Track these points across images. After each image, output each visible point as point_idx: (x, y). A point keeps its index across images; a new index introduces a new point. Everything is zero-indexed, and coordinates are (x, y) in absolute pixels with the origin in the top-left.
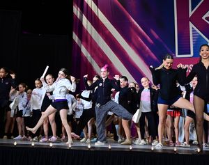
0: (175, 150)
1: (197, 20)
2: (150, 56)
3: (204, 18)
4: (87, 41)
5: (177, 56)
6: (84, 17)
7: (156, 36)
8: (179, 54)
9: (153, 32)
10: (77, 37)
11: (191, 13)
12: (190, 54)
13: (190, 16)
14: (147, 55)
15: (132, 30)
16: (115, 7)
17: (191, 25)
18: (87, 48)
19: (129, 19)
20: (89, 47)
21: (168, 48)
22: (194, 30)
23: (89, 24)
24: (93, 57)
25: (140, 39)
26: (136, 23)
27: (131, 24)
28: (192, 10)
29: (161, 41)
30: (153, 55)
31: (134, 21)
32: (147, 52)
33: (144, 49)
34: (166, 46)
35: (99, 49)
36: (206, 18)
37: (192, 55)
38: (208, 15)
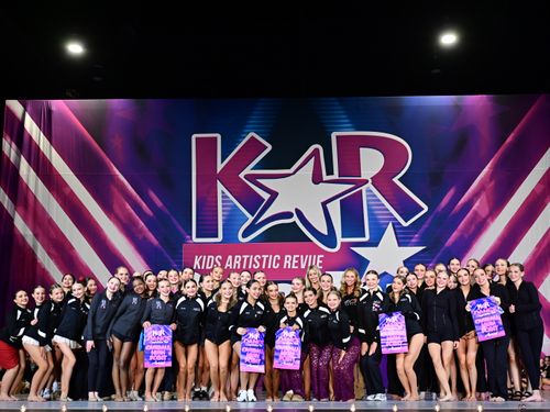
0: (187, 409)
2: (145, 238)
3: (242, 176)
4: (26, 205)
5: (195, 240)
6: (23, 160)
7: (159, 203)
8: (197, 237)
9: (153, 195)
10: (7, 197)
11: (220, 167)
12: (217, 237)
13: (219, 170)
14: (140, 237)
15: (115, 190)
16: (84, 146)
17: (220, 187)
18: (25, 219)
19: (109, 170)
20: (30, 218)
21: (180, 228)
22: (224, 196)
23: (33, 173)
24: (36, 235)
25: (129, 207)
26: (122, 178)
27: (113, 178)
28: (223, 161)
29: (167, 211)
30: (150, 236)
31: (118, 172)
32: (141, 231)
33: (135, 224)
34: (176, 222)
35: (50, 221)
36: (246, 177)
37: (220, 239)
38: (248, 171)
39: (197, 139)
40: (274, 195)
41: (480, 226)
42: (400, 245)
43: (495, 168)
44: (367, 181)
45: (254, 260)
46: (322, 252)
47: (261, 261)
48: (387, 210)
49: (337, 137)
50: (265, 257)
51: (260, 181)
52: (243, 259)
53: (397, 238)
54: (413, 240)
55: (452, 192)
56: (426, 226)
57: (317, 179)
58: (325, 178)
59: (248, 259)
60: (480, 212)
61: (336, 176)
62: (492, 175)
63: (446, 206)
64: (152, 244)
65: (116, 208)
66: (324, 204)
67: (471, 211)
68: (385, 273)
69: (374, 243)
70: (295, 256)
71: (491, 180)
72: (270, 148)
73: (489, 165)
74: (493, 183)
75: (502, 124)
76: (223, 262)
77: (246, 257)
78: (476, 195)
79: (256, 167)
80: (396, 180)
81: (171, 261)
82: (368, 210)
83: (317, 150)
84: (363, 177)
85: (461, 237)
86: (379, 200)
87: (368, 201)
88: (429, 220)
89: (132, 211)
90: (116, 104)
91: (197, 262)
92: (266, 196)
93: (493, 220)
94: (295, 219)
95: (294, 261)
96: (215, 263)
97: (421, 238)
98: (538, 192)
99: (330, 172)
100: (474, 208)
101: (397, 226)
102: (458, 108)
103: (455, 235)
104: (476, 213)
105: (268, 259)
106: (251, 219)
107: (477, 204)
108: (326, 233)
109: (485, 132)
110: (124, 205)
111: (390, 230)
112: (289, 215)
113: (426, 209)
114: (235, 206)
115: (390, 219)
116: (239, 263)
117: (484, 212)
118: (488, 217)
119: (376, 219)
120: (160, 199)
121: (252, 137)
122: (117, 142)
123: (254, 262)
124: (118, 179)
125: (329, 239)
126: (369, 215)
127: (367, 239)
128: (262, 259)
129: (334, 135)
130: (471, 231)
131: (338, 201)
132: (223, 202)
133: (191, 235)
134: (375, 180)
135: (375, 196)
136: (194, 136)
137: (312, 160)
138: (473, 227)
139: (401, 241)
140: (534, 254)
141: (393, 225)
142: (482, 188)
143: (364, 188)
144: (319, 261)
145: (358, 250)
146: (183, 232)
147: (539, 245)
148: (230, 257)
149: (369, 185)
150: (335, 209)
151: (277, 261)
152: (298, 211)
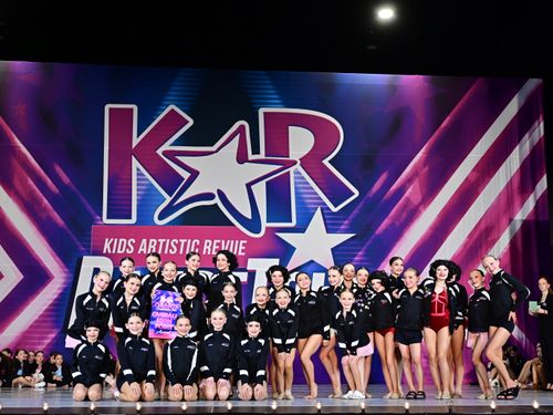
1: (146, 154)
2: (50, 219)
3: (160, 152)
5: (106, 221)
7: (66, 179)
9: (58, 169)
11: (136, 141)
12: (130, 218)
13: (134, 146)
14: (44, 216)
15: (15, 163)
17: (135, 164)
19: (9, 140)
21: (89, 207)
25: (31, 182)
26: (24, 150)
27: (14, 150)
28: (138, 136)
29: (74, 187)
30: (56, 216)
31: (20, 144)
32: (45, 209)
33: (39, 202)
34: (83, 200)
36: (165, 153)
37: (133, 220)
38: (167, 147)
39: (110, 109)
40: (194, 174)
41: (412, 214)
42: (328, 231)
43: (430, 153)
44: (295, 163)
45: (171, 246)
46: (246, 237)
47: (178, 246)
48: (316, 194)
49: (265, 113)
50: (183, 241)
51: (179, 158)
52: (158, 243)
53: (326, 224)
54: (343, 227)
55: (384, 177)
56: (356, 212)
57: (242, 158)
58: (251, 157)
59: (164, 243)
60: (412, 199)
61: (262, 155)
62: (426, 161)
63: (378, 192)
64: (56, 225)
65: (17, 182)
66: (249, 186)
67: (403, 198)
68: (312, 261)
69: (301, 229)
70: (215, 241)
71: (425, 165)
72: (191, 122)
73: (423, 150)
74: (426, 169)
75: (439, 107)
76: (137, 246)
77: (162, 241)
78: (409, 181)
79: (175, 144)
80: (326, 162)
81: (78, 243)
82: (296, 193)
83: (242, 127)
84: (291, 158)
85: (392, 225)
86: (308, 183)
87: (296, 183)
88: (360, 206)
89: (35, 187)
90: (19, 67)
91: (107, 245)
92: (186, 175)
93: (425, 207)
94: (217, 200)
95: (215, 247)
96: (127, 247)
97: (351, 224)
98: (473, 179)
99: (256, 151)
100: (407, 194)
101: (326, 211)
102: (393, 88)
103: (386, 222)
104: (408, 199)
105: (186, 244)
106: (169, 199)
107: (410, 190)
108: (250, 217)
109: (420, 114)
110: (27, 181)
111: (318, 215)
112: (210, 196)
113: (357, 193)
114: (152, 185)
115: (319, 204)
116: (154, 247)
117: (416, 200)
118: (420, 204)
119: (304, 203)
120: (67, 175)
121: (172, 110)
122: (20, 109)
123: (170, 247)
124: (20, 152)
125: (254, 224)
126: (296, 198)
127: (293, 224)
128: (180, 243)
129: (261, 112)
130: (402, 219)
131: (264, 182)
132: (138, 180)
133: (101, 215)
134: (305, 161)
135: (303, 178)
136: (107, 107)
137: (238, 137)
138: (404, 215)
139: (329, 227)
140: (465, 245)
141: (322, 210)
142: (415, 174)
143: (292, 170)
144: (241, 248)
145: (283, 236)
146: (93, 212)
147: (471, 236)
148: (144, 241)
149: (298, 167)
150: (260, 191)
151: (196, 246)
152: (220, 192)
